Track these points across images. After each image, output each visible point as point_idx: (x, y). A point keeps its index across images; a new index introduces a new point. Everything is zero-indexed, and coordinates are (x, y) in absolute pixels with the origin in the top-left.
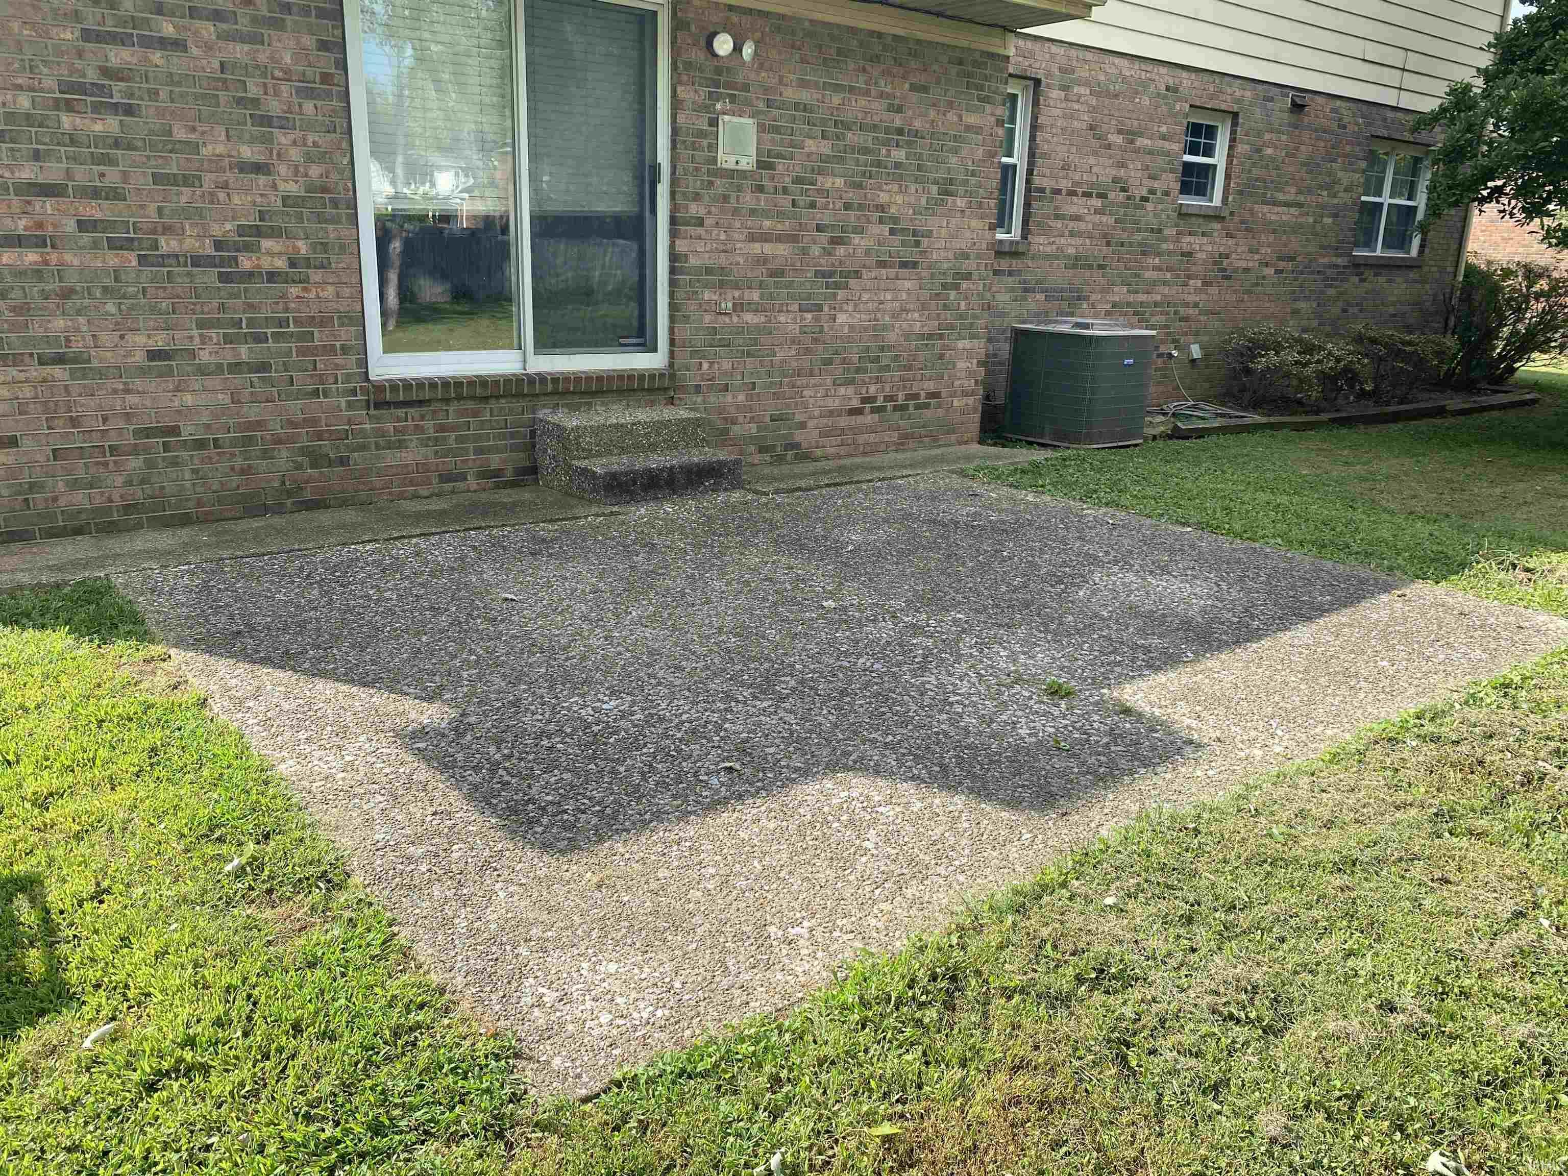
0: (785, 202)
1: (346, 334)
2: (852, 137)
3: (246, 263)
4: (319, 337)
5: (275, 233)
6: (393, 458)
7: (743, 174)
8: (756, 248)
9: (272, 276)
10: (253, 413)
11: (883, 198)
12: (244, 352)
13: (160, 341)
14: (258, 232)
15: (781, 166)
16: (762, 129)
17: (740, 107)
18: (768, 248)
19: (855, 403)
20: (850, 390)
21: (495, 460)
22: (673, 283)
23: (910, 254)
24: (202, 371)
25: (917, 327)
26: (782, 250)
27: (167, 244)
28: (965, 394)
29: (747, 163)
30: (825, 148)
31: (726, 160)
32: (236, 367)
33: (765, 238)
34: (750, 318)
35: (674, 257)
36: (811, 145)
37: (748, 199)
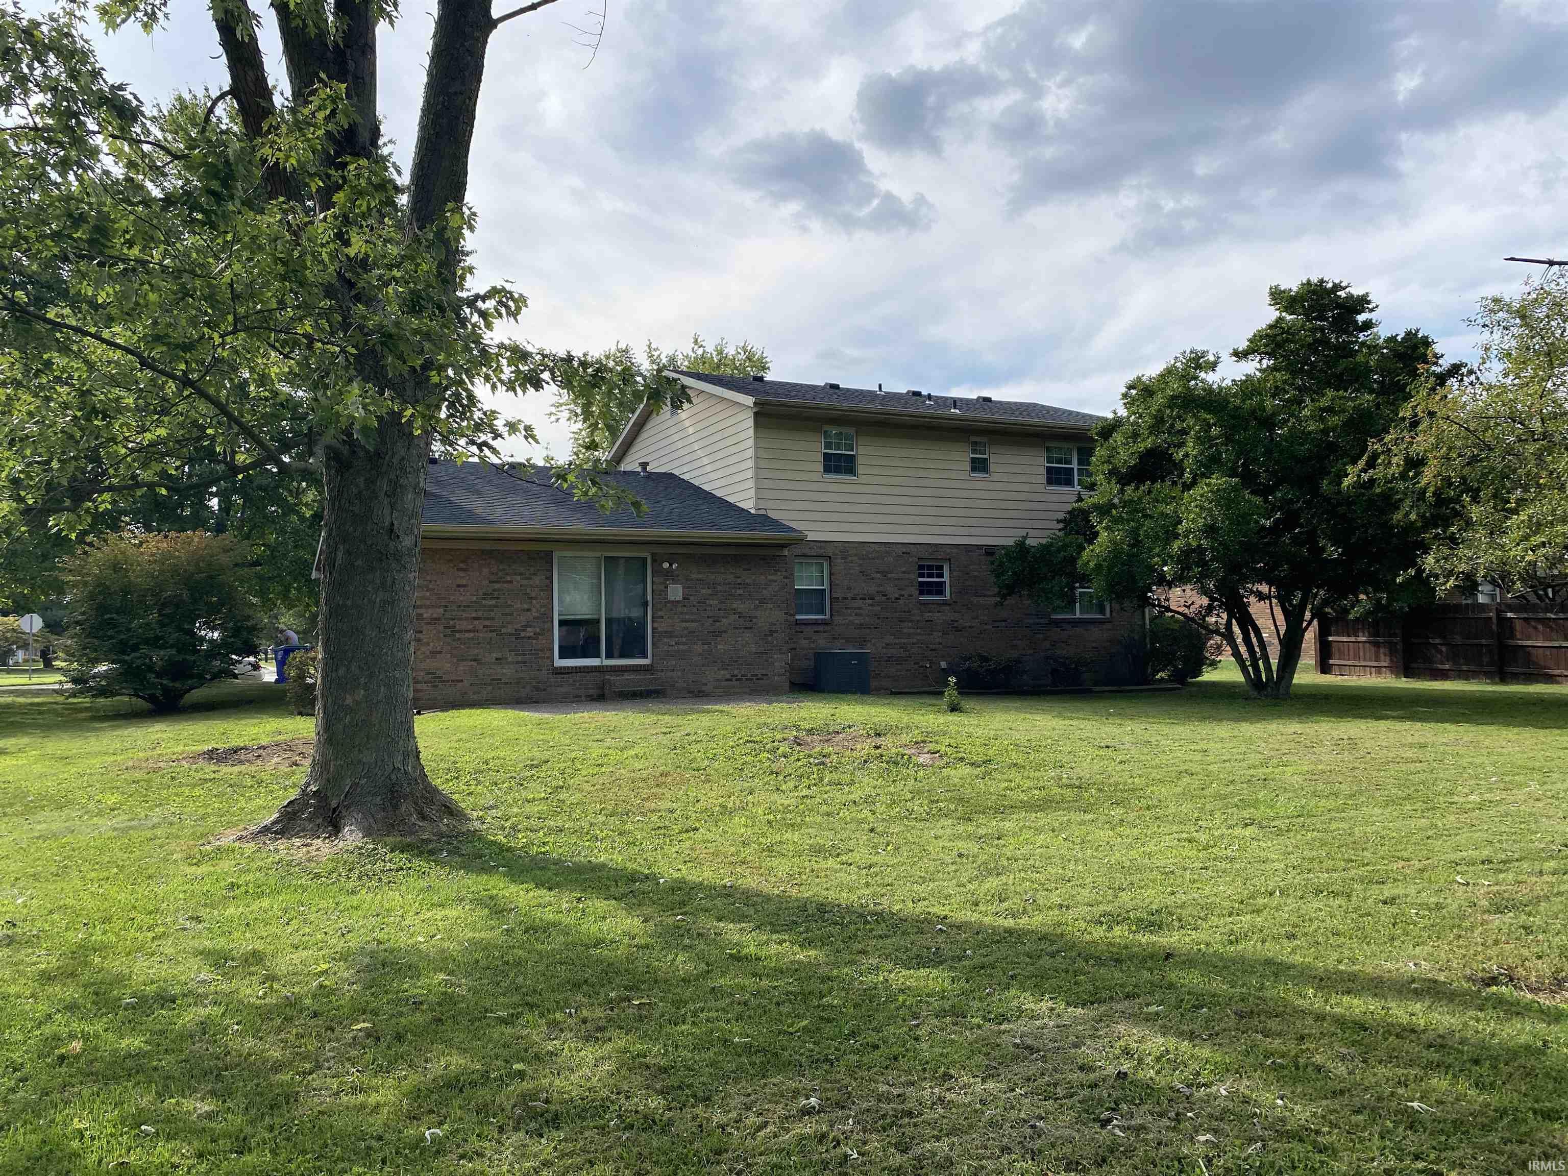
0: (695, 610)
1: (548, 654)
2: (719, 588)
3: (523, 634)
4: (541, 654)
5: (530, 626)
6: (560, 690)
7: (678, 602)
8: (684, 624)
9: (529, 638)
10: (521, 675)
11: (735, 606)
12: (520, 658)
13: (499, 655)
14: (526, 626)
15: (692, 598)
16: (684, 588)
17: (675, 582)
18: (688, 624)
19: (728, 677)
20: (725, 672)
21: (591, 692)
22: (653, 637)
23: (748, 624)
24: (509, 663)
25: (754, 650)
26: (694, 625)
27: (504, 630)
28: (780, 675)
29: (679, 597)
30: (710, 591)
31: (671, 598)
32: (517, 663)
33: (686, 621)
34: (681, 647)
35: (653, 629)
36: (703, 591)
37: (680, 609)
